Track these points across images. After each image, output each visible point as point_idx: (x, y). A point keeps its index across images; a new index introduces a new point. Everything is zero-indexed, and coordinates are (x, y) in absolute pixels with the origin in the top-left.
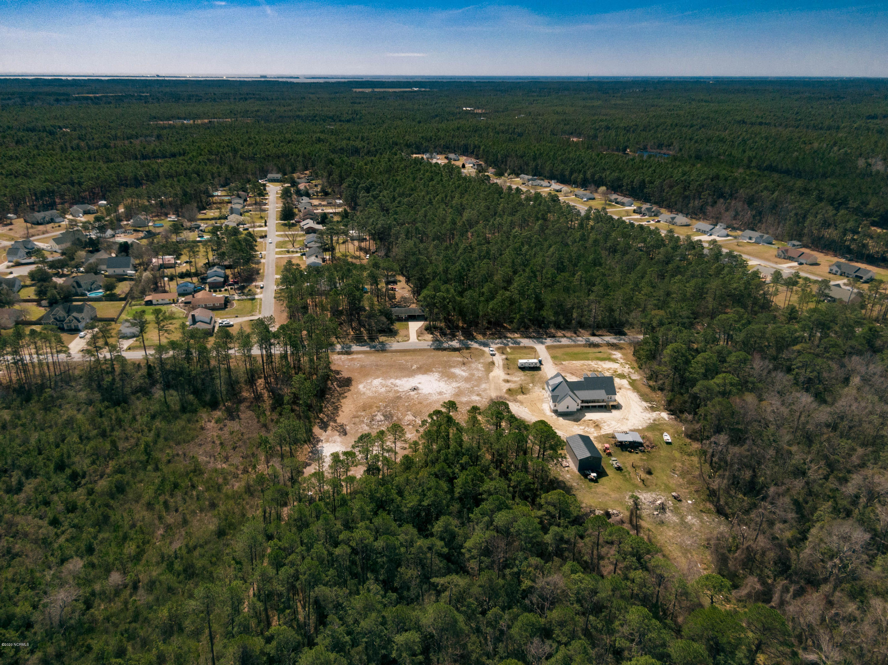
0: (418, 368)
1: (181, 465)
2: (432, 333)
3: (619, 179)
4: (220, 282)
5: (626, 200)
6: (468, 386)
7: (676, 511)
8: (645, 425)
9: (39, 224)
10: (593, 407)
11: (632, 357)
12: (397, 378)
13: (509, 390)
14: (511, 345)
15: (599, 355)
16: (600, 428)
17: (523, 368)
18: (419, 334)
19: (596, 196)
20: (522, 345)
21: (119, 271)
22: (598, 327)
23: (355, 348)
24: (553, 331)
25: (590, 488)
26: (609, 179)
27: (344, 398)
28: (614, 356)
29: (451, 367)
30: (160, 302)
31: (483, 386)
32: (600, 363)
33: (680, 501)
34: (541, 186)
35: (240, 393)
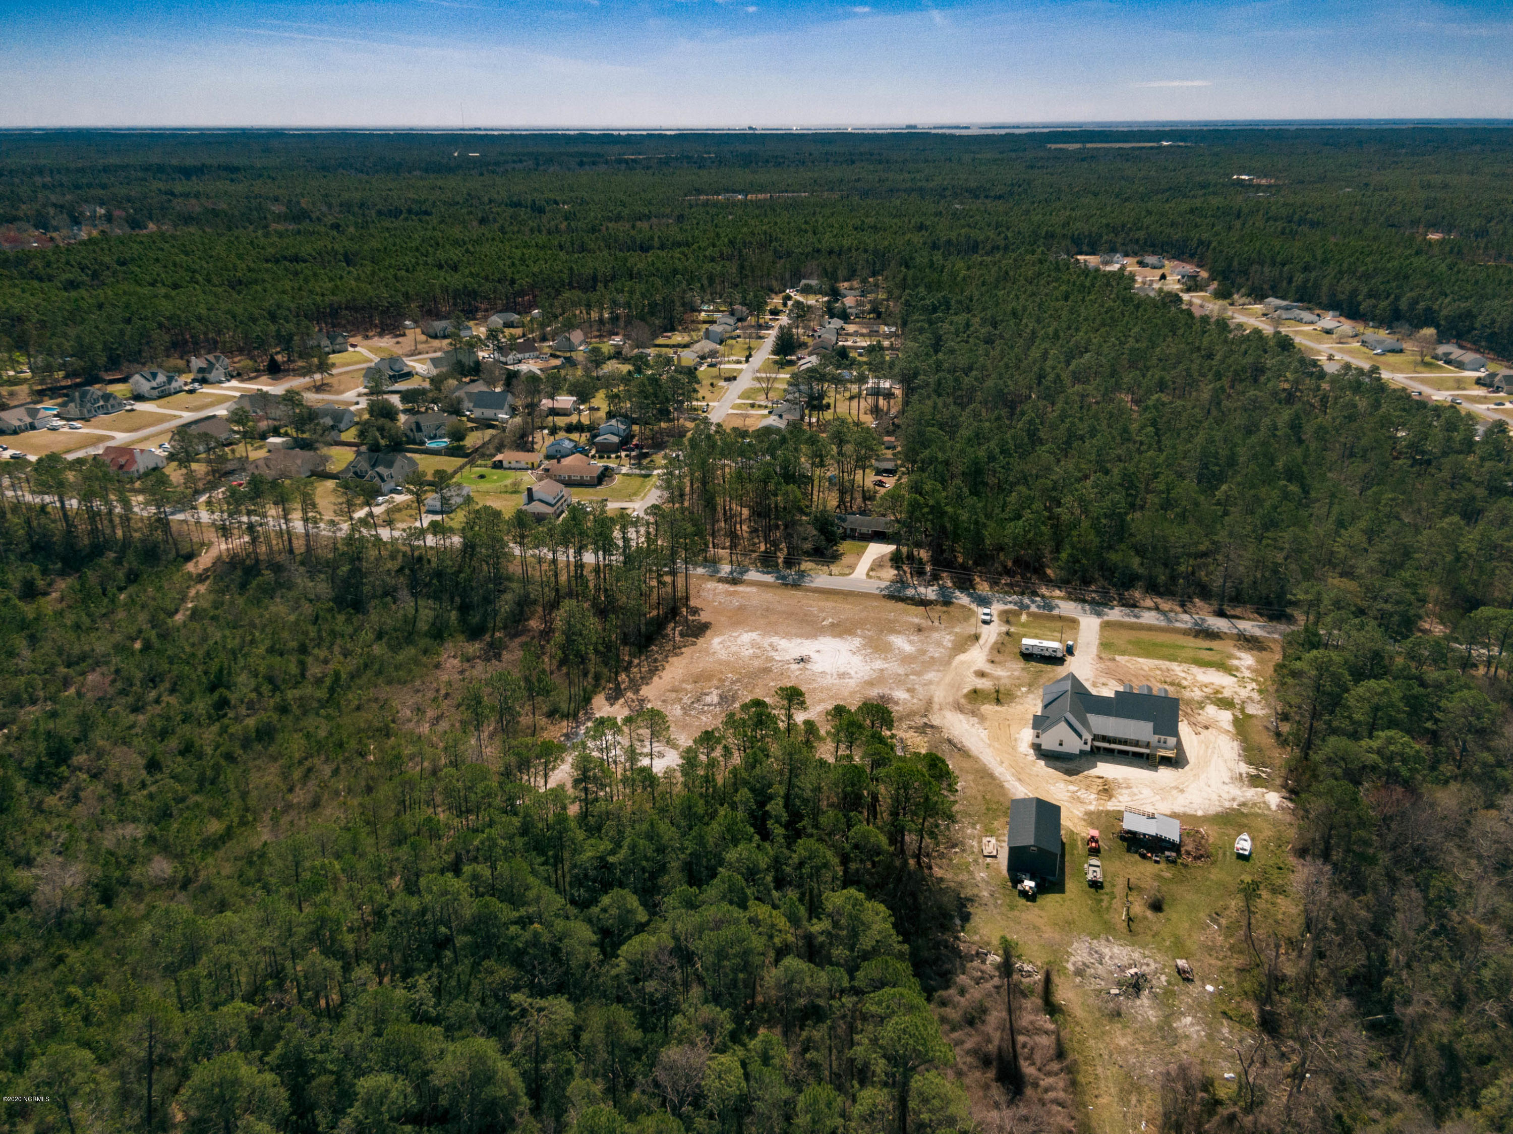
0: (832, 625)
1: (370, 716)
2: (898, 568)
3: (1469, 315)
4: (612, 444)
5: (1469, 357)
6: (901, 671)
7: (1165, 998)
8: (1212, 811)
9: (435, 337)
10: (1121, 752)
11: (1270, 670)
12: (787, 635)
13: (975, 691)
14: (1033, 608)
15: (1205, 655)
16: (1111, 797)
17: (1028, 656)
18: (877, 565)
19: (1408, 346)
20: (1056, 612)
21: (488, 413)
22: (1237, 599)
23: (753, 575)
24: (1137, 594)
25: (1012, 908)
26: (1444, 312)
27: (676, 655)
28: (1235, 662)
29: (893, 631)
30: (514, 465)
31: (930, 676)
32: (1195, 669)
33: (1187, 980)
34: (1300, 321)
35: (527, 620)
